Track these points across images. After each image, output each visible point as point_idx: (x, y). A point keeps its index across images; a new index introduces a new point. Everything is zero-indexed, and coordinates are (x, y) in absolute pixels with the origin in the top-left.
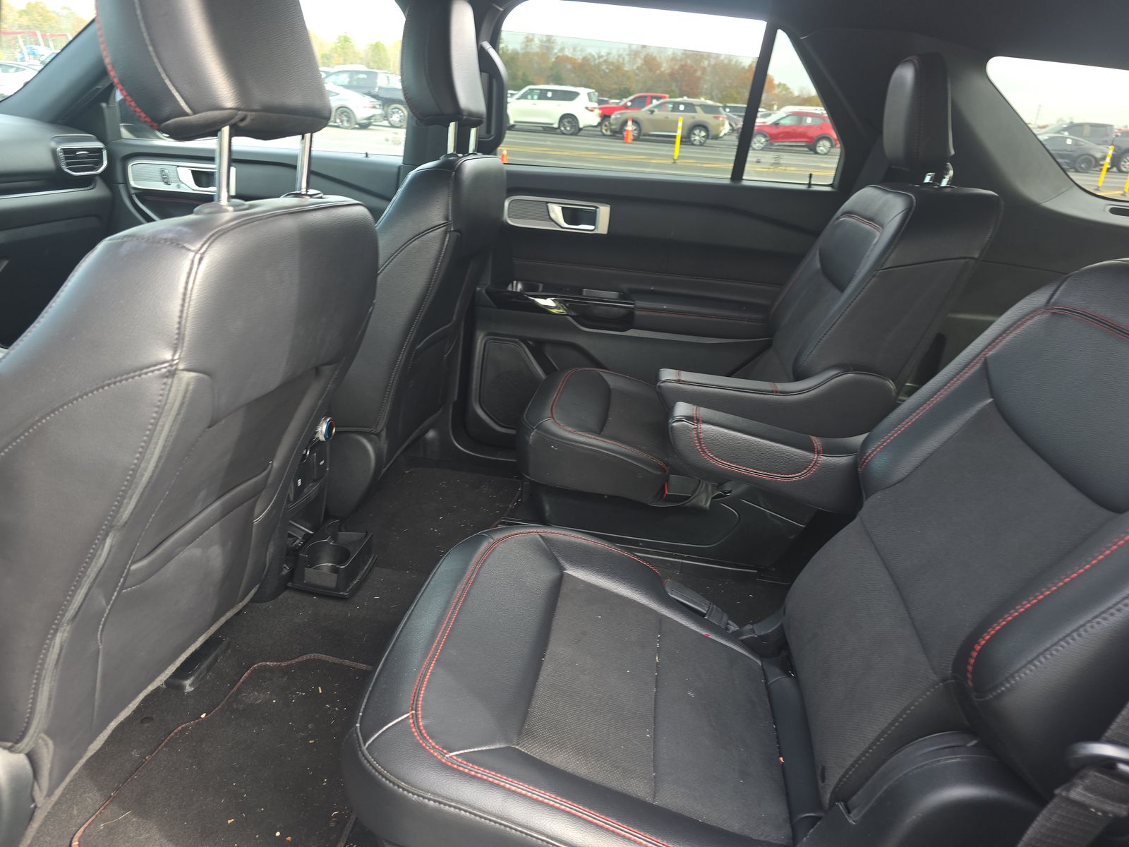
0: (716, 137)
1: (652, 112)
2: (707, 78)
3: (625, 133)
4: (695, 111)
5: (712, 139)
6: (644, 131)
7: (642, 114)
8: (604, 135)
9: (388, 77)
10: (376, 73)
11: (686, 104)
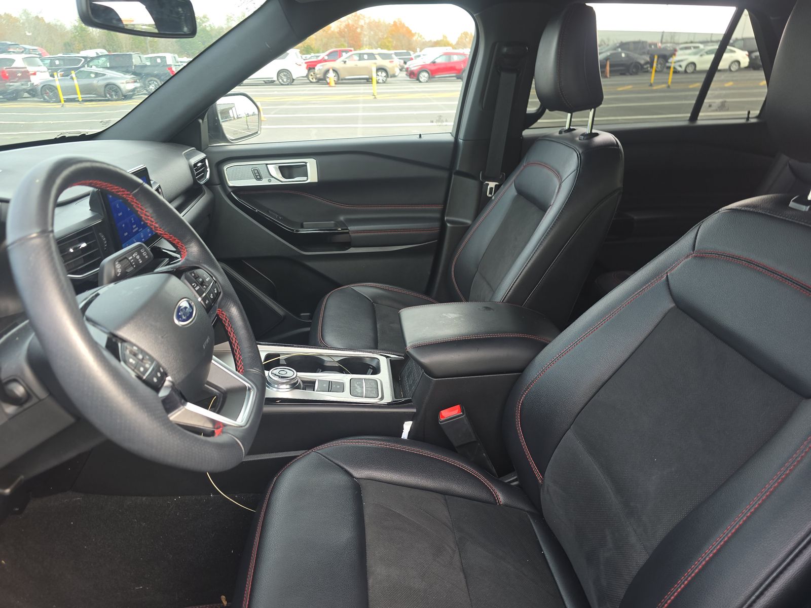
0: (394, 76)
1: (345, 62)
2: (365, 33)
3: (327, 79)
4: (375, 59)
5: (391, 77)
6: (341, 77)
7: (338, 64)
8: (311, 82)
9: (140, 57)
10: (131, 55)
11: (369, 54)
